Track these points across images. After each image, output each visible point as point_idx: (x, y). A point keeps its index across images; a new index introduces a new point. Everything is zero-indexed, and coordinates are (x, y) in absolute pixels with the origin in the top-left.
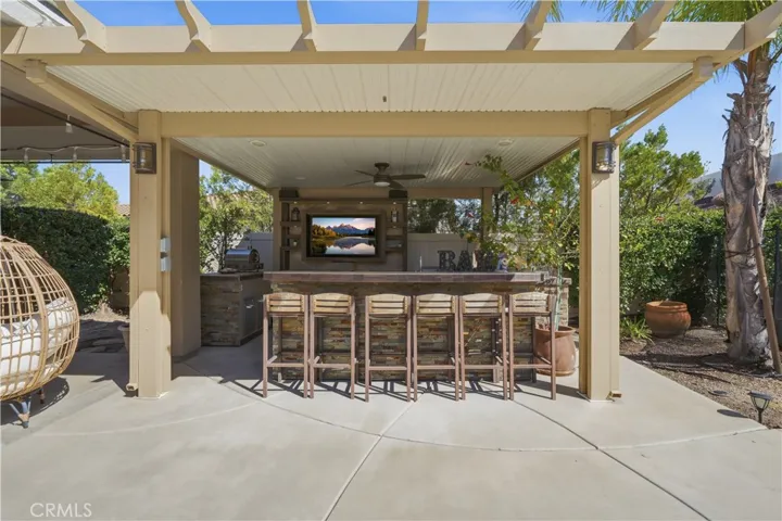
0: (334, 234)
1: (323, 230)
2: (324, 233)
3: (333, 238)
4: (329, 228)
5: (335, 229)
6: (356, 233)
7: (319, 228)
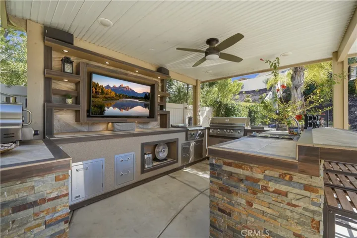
0: (113, 94)
1: (102, 87)
2: (103, 92)
3: (112, 99)
4: (108, 87)
5: (114, 89)
6: (134, 95)
7: (97, 85)
